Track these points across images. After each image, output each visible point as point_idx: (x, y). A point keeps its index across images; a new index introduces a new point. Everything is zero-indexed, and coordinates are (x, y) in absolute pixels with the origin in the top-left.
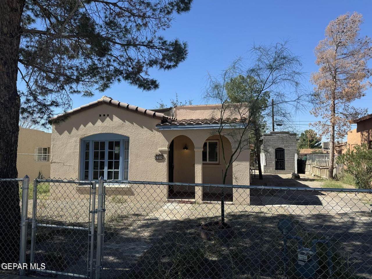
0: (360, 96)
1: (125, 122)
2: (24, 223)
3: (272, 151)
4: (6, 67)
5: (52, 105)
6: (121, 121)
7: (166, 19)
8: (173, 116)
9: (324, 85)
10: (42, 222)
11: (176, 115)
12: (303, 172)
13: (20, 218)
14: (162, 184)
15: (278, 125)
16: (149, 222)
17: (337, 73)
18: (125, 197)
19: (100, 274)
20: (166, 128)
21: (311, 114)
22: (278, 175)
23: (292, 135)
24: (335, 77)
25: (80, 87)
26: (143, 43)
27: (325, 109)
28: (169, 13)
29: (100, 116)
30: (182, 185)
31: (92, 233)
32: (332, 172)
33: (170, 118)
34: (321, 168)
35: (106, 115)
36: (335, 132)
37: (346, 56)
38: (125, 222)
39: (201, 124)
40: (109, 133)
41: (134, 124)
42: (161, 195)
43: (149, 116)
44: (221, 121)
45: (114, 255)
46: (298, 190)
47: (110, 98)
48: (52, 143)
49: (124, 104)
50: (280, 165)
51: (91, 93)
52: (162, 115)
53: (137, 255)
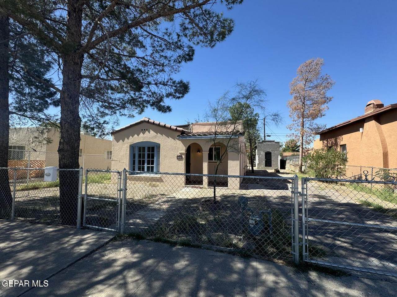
0: (321, 116)
1: (157, 134)
2: (80, 197)
3: (263, 154)
4: (71, 99)
5: (104, 123)
6: (155, 134)
7: (177, 66)
8: (190, 130)
9: (296, 109)
10: (91, 196)
11: (193, 129)
12: (284, 168)
13: (77, 193)
14: (182, 174)
15: (268, 136)
16: (169, 199)
17: (305, 100)
18: (158, 183)
19: (124, 229)
20: (184, 138)
21: (287, 128)
22: (267, 170)
23: (276, 143)
24: (304, 103)
25: (126, 111)
26: (160, 82)
27: (297, 125)
28: (180, 62)
29: (142, 130)
30: (199, 176)
31: (119, 203)
32: (301, 168)
33: (187, 131)
34: (295, 165)
35: (146, 130)
36: (304, 141)
37: (312, 88)
38: (154, 198)
39: (207, 135)
40: (147, 141)
41: (164, 135)
42: (181, 182)
43: (173, 130)
44: (216, 133)
45: (140, 218)
46: (272, 179)
47: (149, 118)
48: (112, 148)
49: (157, 122)
50: (268, 163)
51: (133, 115)
52: (181, 129)
53: (156, 219)
